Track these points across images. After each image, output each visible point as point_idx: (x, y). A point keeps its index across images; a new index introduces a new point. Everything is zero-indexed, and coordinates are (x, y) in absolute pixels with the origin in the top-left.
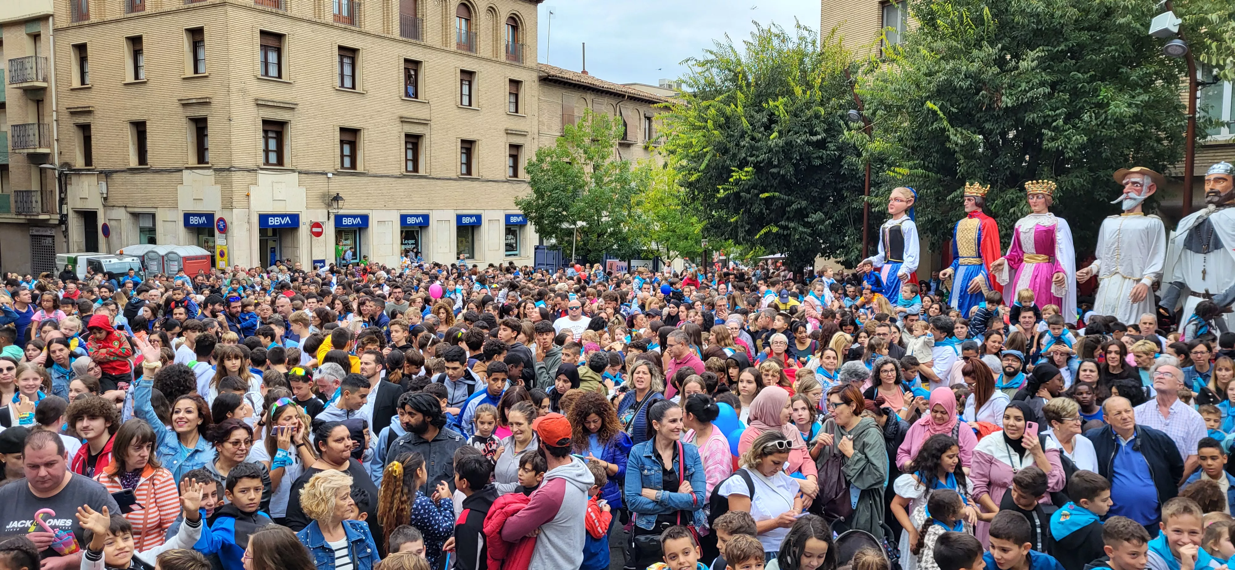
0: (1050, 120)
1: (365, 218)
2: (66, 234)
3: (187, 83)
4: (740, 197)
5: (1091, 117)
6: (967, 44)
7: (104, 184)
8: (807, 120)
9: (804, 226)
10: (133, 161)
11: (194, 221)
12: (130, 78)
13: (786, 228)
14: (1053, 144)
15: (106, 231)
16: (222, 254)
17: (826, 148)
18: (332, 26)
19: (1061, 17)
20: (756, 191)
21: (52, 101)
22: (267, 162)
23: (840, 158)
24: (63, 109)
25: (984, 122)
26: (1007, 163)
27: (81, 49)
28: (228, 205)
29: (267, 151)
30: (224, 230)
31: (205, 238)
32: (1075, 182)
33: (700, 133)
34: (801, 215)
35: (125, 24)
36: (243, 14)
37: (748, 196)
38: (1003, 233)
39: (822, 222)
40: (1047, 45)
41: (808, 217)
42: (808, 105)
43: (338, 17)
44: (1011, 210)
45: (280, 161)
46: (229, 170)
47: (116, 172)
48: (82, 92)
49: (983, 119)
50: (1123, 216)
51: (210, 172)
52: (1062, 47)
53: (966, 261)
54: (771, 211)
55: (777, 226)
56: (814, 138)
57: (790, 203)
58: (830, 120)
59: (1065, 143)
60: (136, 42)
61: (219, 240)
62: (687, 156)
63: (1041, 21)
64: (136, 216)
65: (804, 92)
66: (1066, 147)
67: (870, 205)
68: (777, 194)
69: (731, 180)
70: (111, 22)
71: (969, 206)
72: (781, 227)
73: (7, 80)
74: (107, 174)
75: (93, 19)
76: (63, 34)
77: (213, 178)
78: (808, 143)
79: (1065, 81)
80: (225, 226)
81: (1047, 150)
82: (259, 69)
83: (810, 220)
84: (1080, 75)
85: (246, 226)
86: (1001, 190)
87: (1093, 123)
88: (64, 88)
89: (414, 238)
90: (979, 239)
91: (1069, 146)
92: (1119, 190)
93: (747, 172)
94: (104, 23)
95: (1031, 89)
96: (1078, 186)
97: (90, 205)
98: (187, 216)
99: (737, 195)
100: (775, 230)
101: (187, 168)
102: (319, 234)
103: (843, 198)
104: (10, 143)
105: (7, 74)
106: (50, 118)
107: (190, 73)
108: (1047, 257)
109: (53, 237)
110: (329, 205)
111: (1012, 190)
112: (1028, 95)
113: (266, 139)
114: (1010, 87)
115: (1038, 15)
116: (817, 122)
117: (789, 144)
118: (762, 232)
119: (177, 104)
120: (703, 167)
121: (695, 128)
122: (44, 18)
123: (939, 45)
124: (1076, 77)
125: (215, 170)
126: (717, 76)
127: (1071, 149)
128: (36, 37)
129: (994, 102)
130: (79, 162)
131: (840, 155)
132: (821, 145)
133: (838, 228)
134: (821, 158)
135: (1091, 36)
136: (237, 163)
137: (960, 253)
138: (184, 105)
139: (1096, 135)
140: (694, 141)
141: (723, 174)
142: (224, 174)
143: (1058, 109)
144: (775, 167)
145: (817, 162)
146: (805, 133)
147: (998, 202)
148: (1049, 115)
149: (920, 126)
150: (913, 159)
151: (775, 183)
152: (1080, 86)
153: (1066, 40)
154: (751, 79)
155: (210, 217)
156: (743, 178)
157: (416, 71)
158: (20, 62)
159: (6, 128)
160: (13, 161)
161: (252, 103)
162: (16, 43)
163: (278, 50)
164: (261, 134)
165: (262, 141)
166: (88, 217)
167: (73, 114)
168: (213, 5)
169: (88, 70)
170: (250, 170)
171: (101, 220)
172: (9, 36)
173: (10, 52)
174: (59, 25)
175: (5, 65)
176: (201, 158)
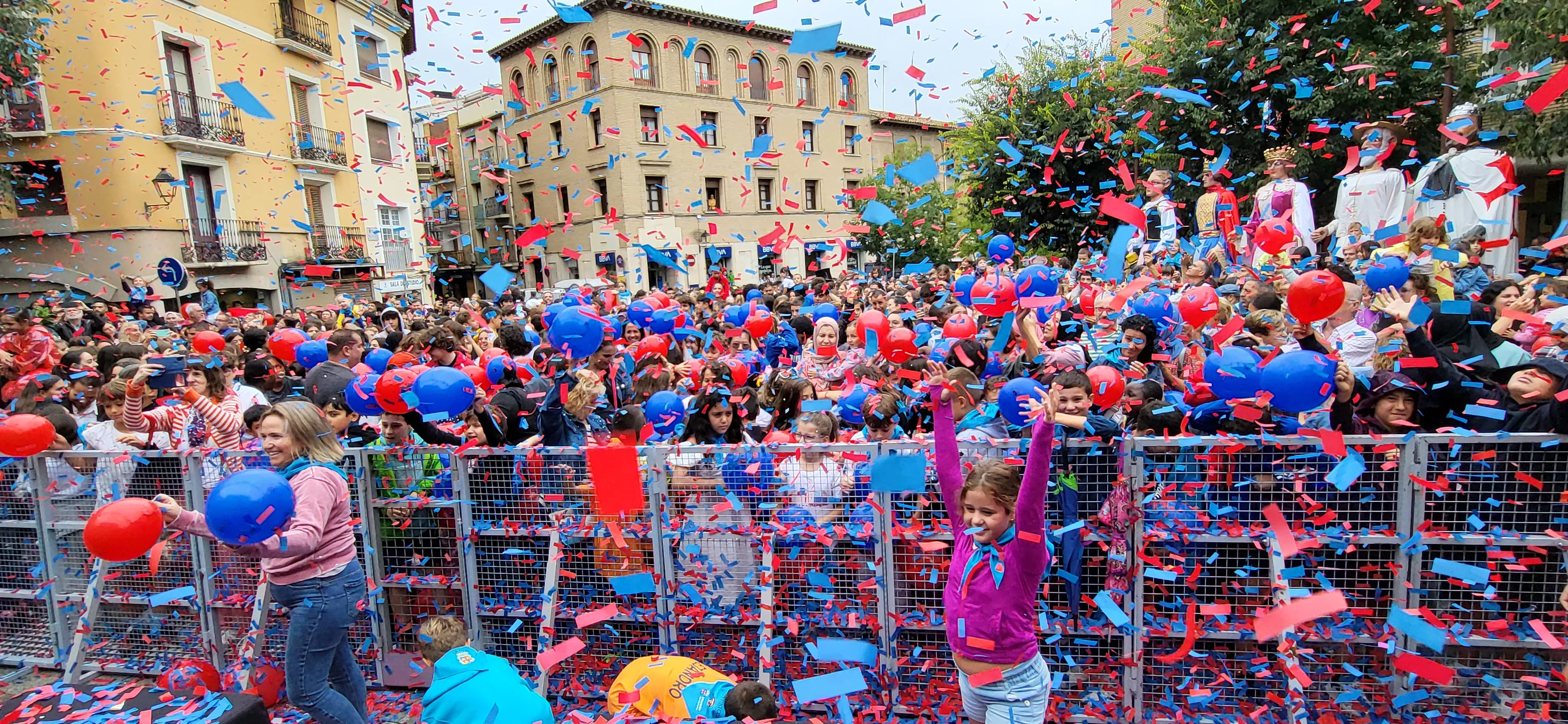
1: (729, 250)
2: (523, 276)
3: (591, 153)
7: (543, 237)
8: (1077, 123)
10: (560, 218)
11: (602, 259)
12: (555, 154)
13: (1061, 225)
15: (547, 272)
16: (622, 282)
18: (696, 96)
22: (651, 209)
24: (515, 183)
27: (523, 137)
28: (624, 246)
29: (650, 201)
30: (622, 264)
31: (610, 271)
33: (976, 144)
35: (549, 114)
36: (626, 93)
43: (699, 89)
45: (661, 209)
46: (622, 217)
47: (551, 227)
48: (526, 170)
50: (1361, 174)
51: (611, 220)
54: (1047, 211)
60: (557, 126)
61: (619, 273)
64: (566, 259)
70: (540, 113)
71: (1208, 182)
72: (1056, 224)
73: (481, 167)
74: (545, 230)
75: (529, 113)
76: (511, 126)
80: (622, 261)
82: (641, 137)
85: (638, 259)
88: (515, 168)
89: (770, 264)
90: (1217, 212)
94: (536, 114)
97: (535, 254)
98: (597, 256)
100: (1050, 226)
101: (595, 219)
102: (692, 264)
104: (485, 212)
105: (480, 161)
107: (593, 145)
110: (700, 241)
113: (649, 191)
119: (587, 170)
120: (981, 175)
121: (973, 140)
122: (497, 117)
125: (614, 218)
126: (993, 90)
128: (495, 131)
130: (528, 222)
136: (628, 212)
137: (1200, 227)
138: (591, 170)
142: (619, 220)
154: (1024, 90)
155: (612, 255)
156: (1020, 181)
157: (765, 126)
158: (487, 151)
159: (482, 202)
160: (489, 225)
161: (637, 164)
162: (483, 137)
163: (655, 120)
164: (644, 187)
165: (646, 194)
166: (537, 263)
167: (521, 186)
168: (605, 90)
169: (529, 152)
170: (637, 217)
171: (544, 264)
172: (479, 133)
173: (480, 145)
174: (509, 120)
175: (478, 155)
176: (604, 211)
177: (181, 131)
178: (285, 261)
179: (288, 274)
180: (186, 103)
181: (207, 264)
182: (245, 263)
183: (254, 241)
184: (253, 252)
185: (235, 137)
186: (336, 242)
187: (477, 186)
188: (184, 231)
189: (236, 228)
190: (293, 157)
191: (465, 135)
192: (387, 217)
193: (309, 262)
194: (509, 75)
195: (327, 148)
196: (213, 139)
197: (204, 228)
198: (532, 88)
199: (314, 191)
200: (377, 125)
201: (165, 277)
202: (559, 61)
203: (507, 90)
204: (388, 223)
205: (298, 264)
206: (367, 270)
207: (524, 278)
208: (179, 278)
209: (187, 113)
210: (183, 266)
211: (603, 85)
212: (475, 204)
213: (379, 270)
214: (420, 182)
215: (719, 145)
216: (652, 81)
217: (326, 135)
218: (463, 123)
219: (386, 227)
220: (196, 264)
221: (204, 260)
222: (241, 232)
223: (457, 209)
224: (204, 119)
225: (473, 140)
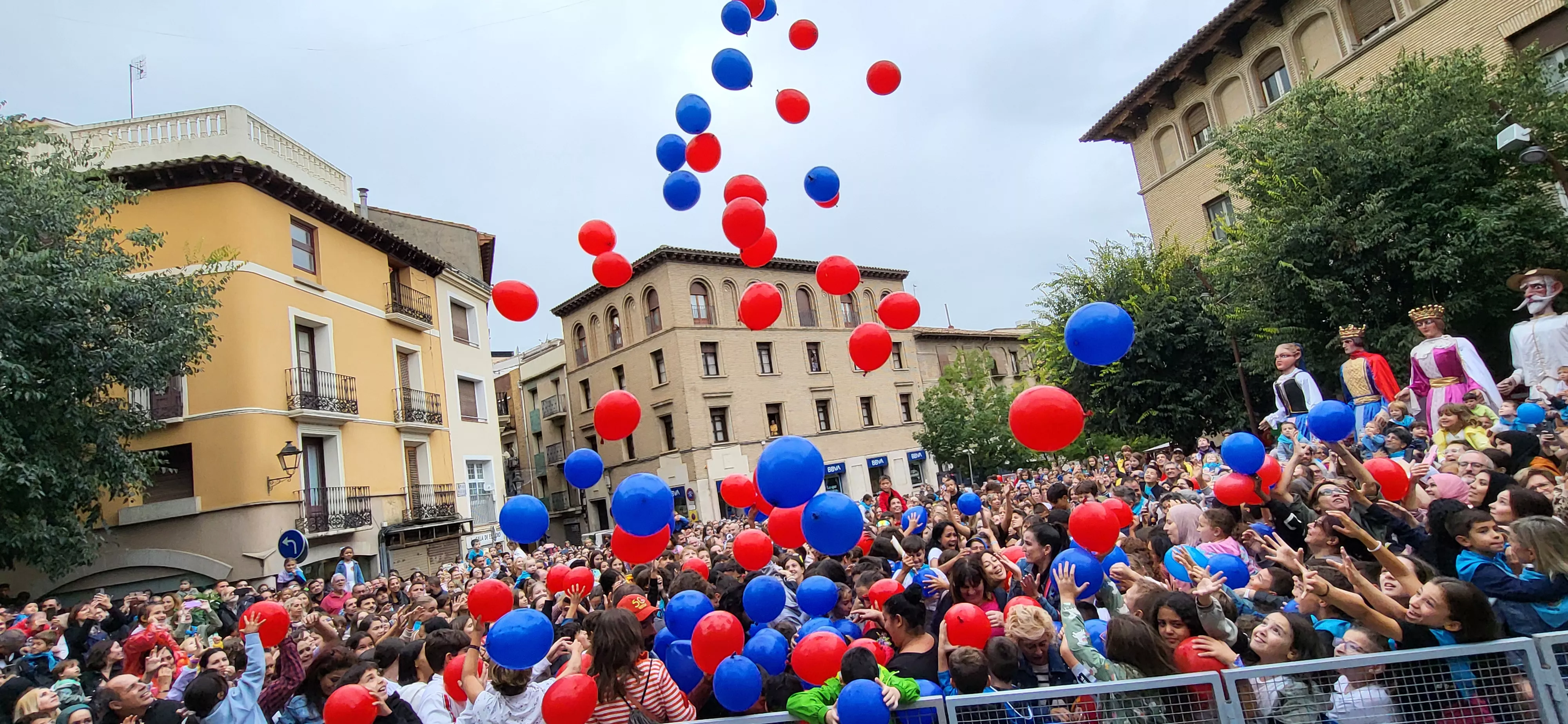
0: (1414, 252)
2: (586, 520)
3: (656, 391)
4: (1115, 390)
5: (1459, 240)
6: (1304, 205)
7: (608, 477)
8: (1161, 311)
9: (1183, 407)
10: (625, 458)
14: (1426, 272)
16: (694, 517)
17: (1186, 332)
19: (1395, 157)
20: (1128, 383)
21: (570, 425)
22: (716, 440)
23: (1203, 338)
24: (578, 430)
25: (1343, 269)
26: (1380, 302)
27: (585, 383)
28: (693, 479)
29: (715, 432)
30: (693, 498)
31: (680, 507)
32: (1463, 304)
34: (1177, 396)
35: (611, 359)
36: (687, 332)
37: (1122, 388)
38: (1398, 367)
39: (1200, 398)
40: (1389, 187)
41: (1185, 396)
42: (1160, 298)
44: (1400, 344)
45: (726, 438)
46: (690, 451)
47: (615, 467)
48: (588, 414)
49: (1341, 267)
50: (1533, 321)
51: (678, 455)
52: (1406, 184)
53: (1363, 400)
54: (1147, 398)
55: (1156, 410)
56: (1173, 325)
57: (1164, 388)
58: (1184, 307)
59: (1438, 269)
60: (619, 370)
61: (690, 507)
62: (1056, 363)
63: (1375, 167)
65: (1153, 288)
66: (1442, 273)
67: (1245, 372)
68: (1149, 381)
69: (1101, 375)
70: (602, 360)
71: (1349, 348)
72: (1160, 410)
73: (542, 416)
74: (609, 471)
75: (591, 361)
76: (573, 375)
77: (680, 459)
78: (1168, 330)
79: (1418, 214)
80: (693, 495)
81: (1421, 280)
82: (702, 371)
83: (1187, 398)
84: (1433, 205)
85: (708, 492)
86: (1382, 328)
87: (1464, 244)
88: (576, 414)
89: (835, 484)
90: (1370, 377)
91: (1444, 271)
92: (1519, 296)
93: (1115, 366)
94: (598, 361)
95: (1384, 229)
96: (1468, 307)
97: (600, 497)
99: (1110, 390)
100: (1155, 413)
101: (662, 455)
103: (1215, 374)
104: (546, 460)
105: (541, 411)
106: (570, 436)
107: (656, 384)
108: (1456, 378)
109: (578, 524)
111: (1394, 326)
112: (1383, 233)
113: (714, 422)
114: (1361, 232)
115: (1370, 163)
116: (1172, 311)
117: (1150, 335)
118: (1143, 417)
119: (651, 408)
120: (1072, 369)
121: (1059, 339)
122: (560, 368)
123: (1274, 211)
124: (1429, 208)
125: (681, 453)
126: (1068, 292)
127: (1447, 273)
128: (556, 382)
129: (1349, 249)
131: (1202, 336)
132: (1181, 330)
133: (1218, 401)
134: (1183, 342)
135: (1434, 168)
136: (696, 445)
137: (1353, 394)
138: (655, 408)
139: (1471, 256)
140: (1060, 349)
141: (1093, 374)
142: (687, 454)
143: (1419, 240)
144: (1141, 357)
145: (1182, 346)
146: (1163, 322)
147: (1383, 339)
148: (1412, 248)
149: (1277, 289)
150: (1278, 319)
151: (1145, 372)
152: (1437, 214)
153: (1407, 178)
154: (1100, 287)
155: (681, 489)
156: (1113, 371)
158: (548, 401)
159: (543, 450)
160: (549, 472)
161: (701, 397)
162: (545, 388)
163: (715, 355)
164: (709, 420)
165: (711, 425)
166: (600, 505)
167: (584, 430)
168: (667, 331)
169: (591, 396)
170: (705, 449)
172: (540, 385)
173: (542, 395)
174: (570, 370)
175: (539, 406)
176: (671, 446)
177: (304, 405)
178: (385, 525)
179: (388, 538)
180: (307, 378)
181: (320, 534)
182: (353, 530)
183: (361, 506)
184: (358, 518)
185: (349, 405)
186: (430, 500)
187: (538, 435)
188: (299, 503)
189: (344, 494)
190: (396, 421)
191: (526, 388)
192: (473, 472)
193: (407, 524)
194: (570, 328)
195: (425, 409)
196: (331, 410)
197: (314, 498)
198: (594, 339)
199: (412, 451)
200: (467, 384)
201: (285, 551)
202: (620, 310)
203: (569, 341)
204: (473, 477)
205: (396, 527)
206: (456, 526)
207: (587, 522)
208: (299, 551)
209: (307, 388)
210: (303, 537)
211: (665, 327)
212: (536, 452)
213: (467, 526)
215: (776, 372)
216: (709, 319)
217: (424, 397)
218: (525, 376)
219: (472, 481)
220: (308, 535)
221: (317, 530)
222: (349, 499)
223: (518, 460)
224: (322, 391)
225: (534, 392)
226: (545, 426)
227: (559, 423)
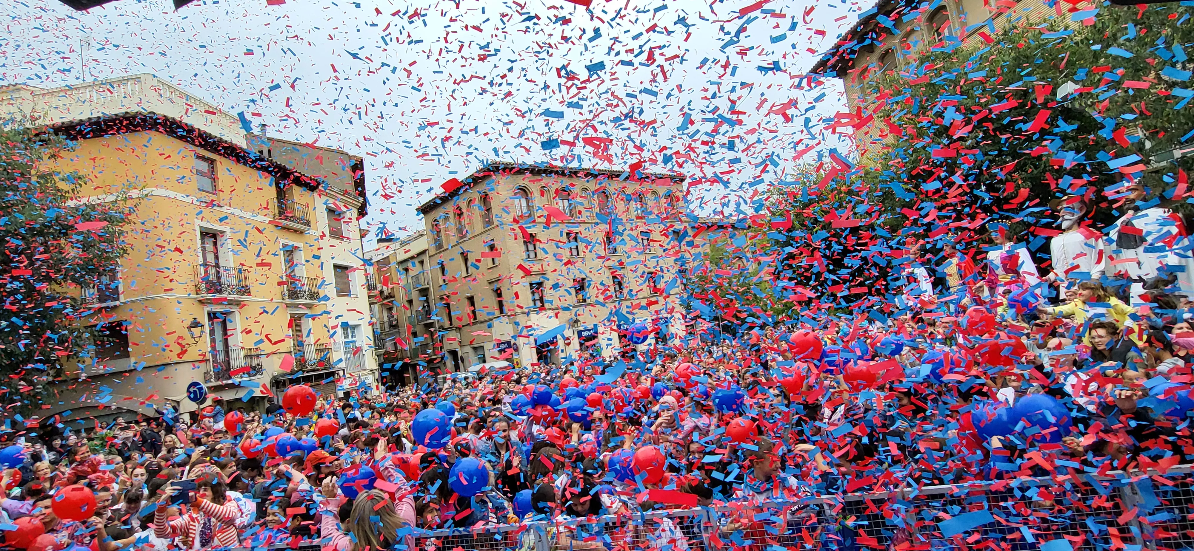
1: (595, 330)
2: (444, 365)
3: (491, 271)
7: (459, 334)
10: (471, 319)
11: (501, 346)
12: (465, 274)
15: (462, 360)
16: (517, 363)
18: (562, 223)
21: (432, 294)
22: (535, 307)
24: (437, 297)
27: (441, 264)
28: (517, 336)
29: (534, 300)
30: (517, 349)
35: (459, 246)
45: (542, 305)
46: (514, 315)
47: (464, 326)
48: (444, 286)
51: (506, 318)
60: (465, 255)
61: (515, 356)
64: (475, 349)
70: (452, 247)
73: (412, 288)
74: (459, 329)
75: (445, 247)
76: (433, 258)
77: (508, 321)
80: (517, 347)
82: (524, 255)
88: (436, 286)
94: (450, 248)
97: (454, 347)
98: (498, 344)
101: (495, 318)
102: (569, 344)
104: (416, 321)
105: (412, 284)
106: (432, 303)
107: (491, 264)
109: (439, 367)
110: (573, 326)
113: (533, 293)
119: (487, 283)
122: (424, 252)
125: (509, 316)
128: (422, 262)
130: (447, 324)
138: (490, 283)
142: (512, 317)
155: (509, 343)
157: (614, 238)
158: (417, 277)
159: (414, 313)
161: (524, 274)
162: (414, 268)
163: (534, 243)
164: (530, 291)
165: (531, 296)
166: (454, 353)
167: (441, 299)
168: (498, 226)
169: (446, 274)
170: (526, 313)
171: (460, 354)
172: (410, 265)
173: (411, 273)
174: (431, 254)
175: (410, 280)
176: (502, 312)
177: (209, 290)
178: (275, 374)
179: (277, 383)
180: (212, 271)
181: (221, 383)
182: (247, 379)
183: (254, 362)
184: (253, 370)
185: (245, 290)
186: (311, 356)
187: (410, 302)
188: (206, 361)
189: (242, 353)
190: (283, 299)
191: (401, 267)
192: (347, 333)
193: (292, 373)
194: (430, 222)
195: (306, 290)
196: (230, 293)
197: (221, 357)
198: (447, 230)
199: (296, 320)
200: (341, 269)
201: (192, 396)
202: (464, 210)
203: (430, 234)
204: (348, 337)
205: (284, 375)
206: (332, 374)
208: (201, 395)
209: (213, 277)
210: (204, 386)
211: (496, 223)
212: (409, 315)
213: (341, 373)
214: (370, 304)
215: (581, 255)
216: (530, 216)
217: (306, 281)
218: (400, 259)
219: (347, 340)
220: (214, 383)
221: (219, 380)
222: (246, 356)
223: (397, 320)
224: (224, 280)
225: (407, 270)
226: (414, 295)
227: (424, 292)
